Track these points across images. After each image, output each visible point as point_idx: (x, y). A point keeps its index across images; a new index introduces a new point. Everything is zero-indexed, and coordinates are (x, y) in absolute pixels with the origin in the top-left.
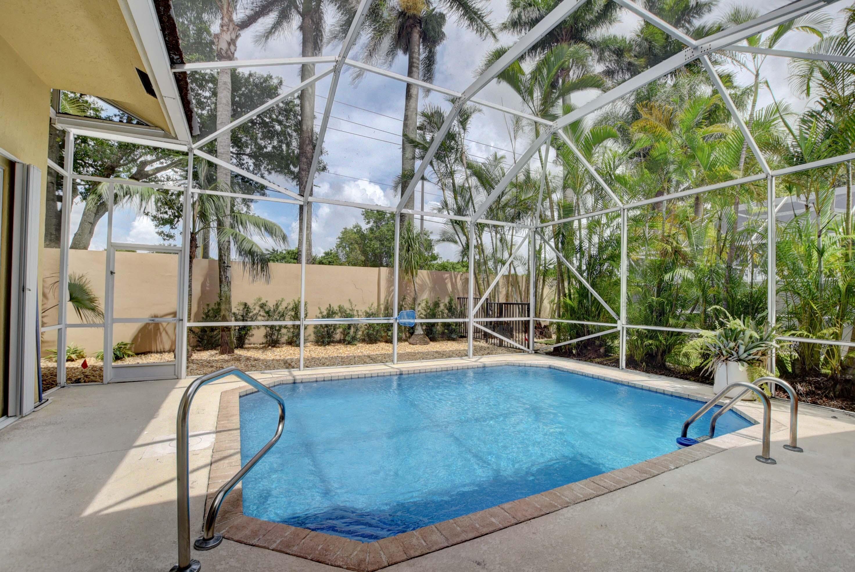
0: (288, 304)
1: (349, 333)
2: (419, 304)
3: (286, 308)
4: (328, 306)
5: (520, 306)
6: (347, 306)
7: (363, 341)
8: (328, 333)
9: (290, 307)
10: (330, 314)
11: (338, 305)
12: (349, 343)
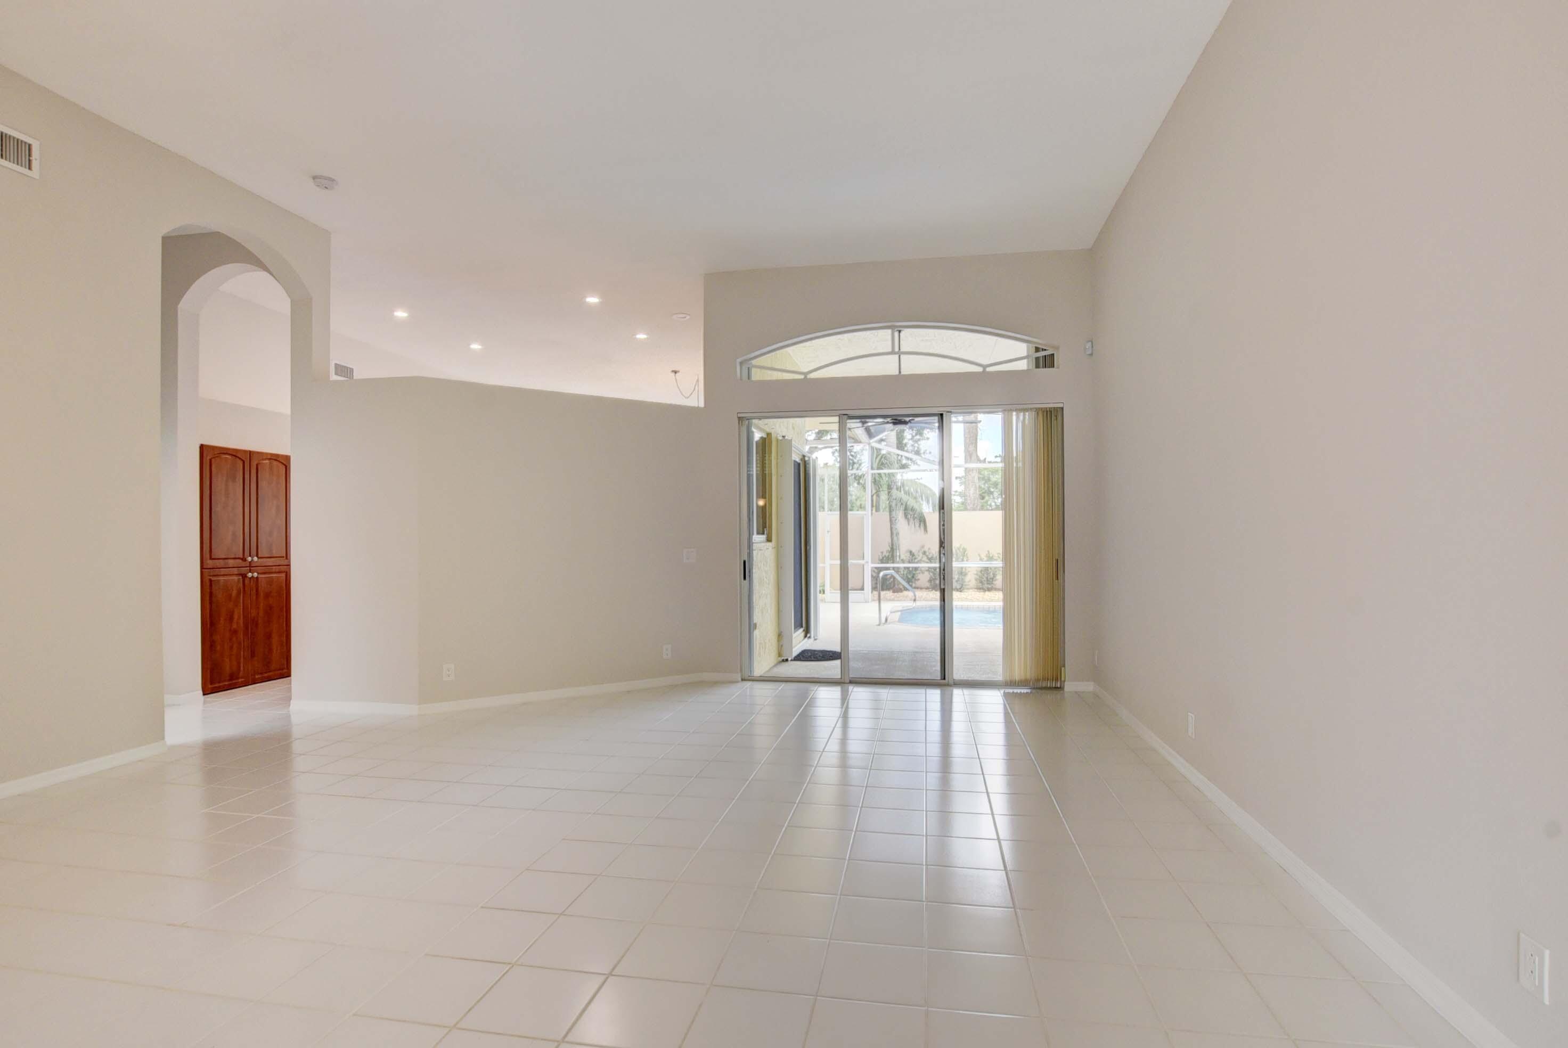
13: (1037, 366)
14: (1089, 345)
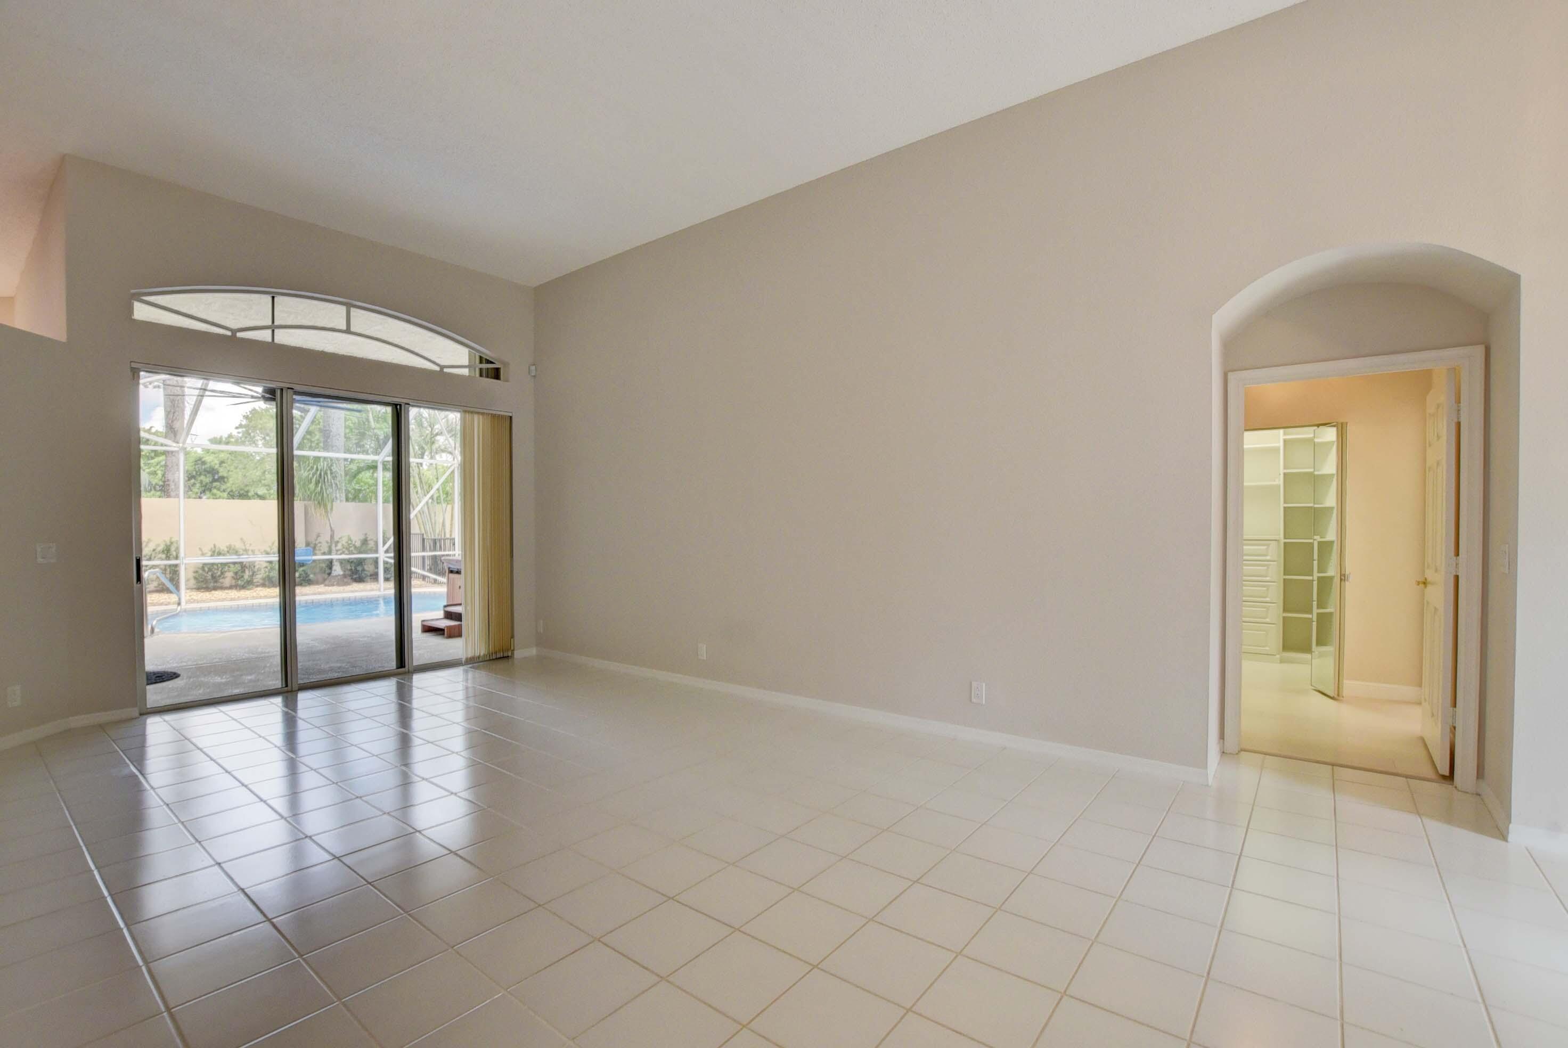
0: (158, 545)
1: (242, 577)
2: (338, 542)
3: (154, 550)
4: (213, 546)
5: (449, 541)
6: (239, 545)
7: (263, 585)
8: (213, 577)
9: (161, 548)
10: (216, 552)
11: (228, 544)
12: (243, 587)
13: (481, 375)
14: (533, 368)
